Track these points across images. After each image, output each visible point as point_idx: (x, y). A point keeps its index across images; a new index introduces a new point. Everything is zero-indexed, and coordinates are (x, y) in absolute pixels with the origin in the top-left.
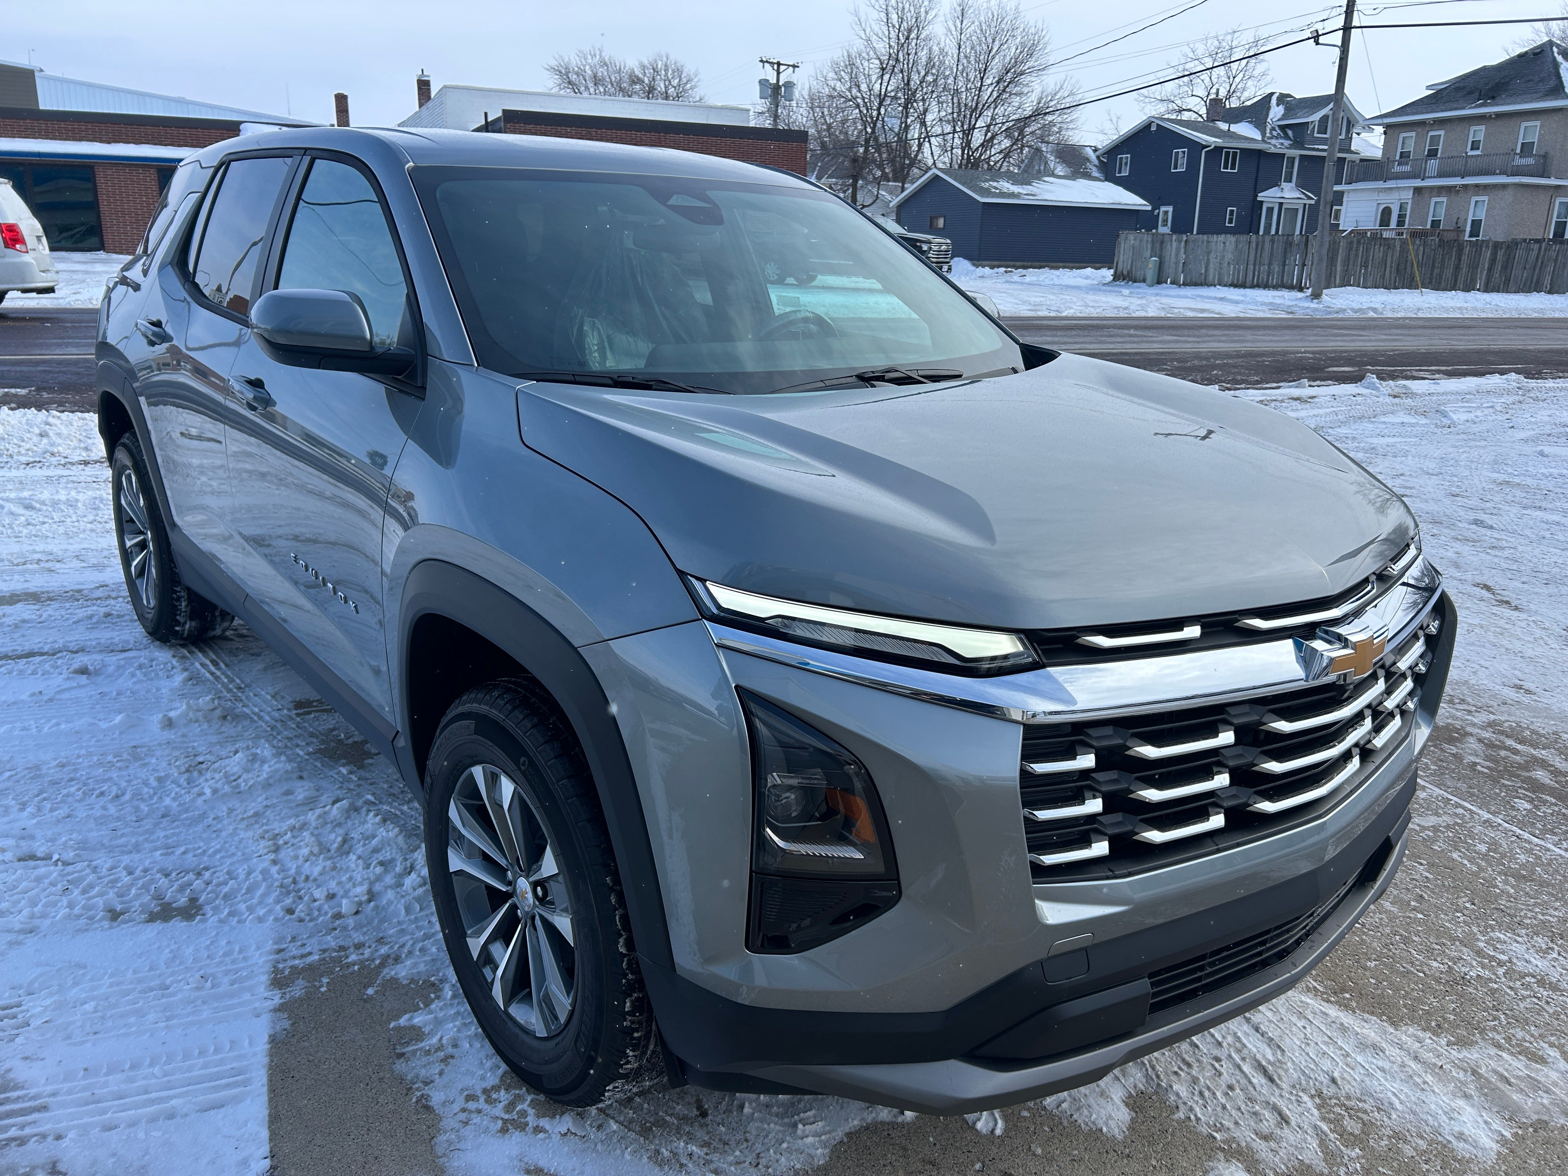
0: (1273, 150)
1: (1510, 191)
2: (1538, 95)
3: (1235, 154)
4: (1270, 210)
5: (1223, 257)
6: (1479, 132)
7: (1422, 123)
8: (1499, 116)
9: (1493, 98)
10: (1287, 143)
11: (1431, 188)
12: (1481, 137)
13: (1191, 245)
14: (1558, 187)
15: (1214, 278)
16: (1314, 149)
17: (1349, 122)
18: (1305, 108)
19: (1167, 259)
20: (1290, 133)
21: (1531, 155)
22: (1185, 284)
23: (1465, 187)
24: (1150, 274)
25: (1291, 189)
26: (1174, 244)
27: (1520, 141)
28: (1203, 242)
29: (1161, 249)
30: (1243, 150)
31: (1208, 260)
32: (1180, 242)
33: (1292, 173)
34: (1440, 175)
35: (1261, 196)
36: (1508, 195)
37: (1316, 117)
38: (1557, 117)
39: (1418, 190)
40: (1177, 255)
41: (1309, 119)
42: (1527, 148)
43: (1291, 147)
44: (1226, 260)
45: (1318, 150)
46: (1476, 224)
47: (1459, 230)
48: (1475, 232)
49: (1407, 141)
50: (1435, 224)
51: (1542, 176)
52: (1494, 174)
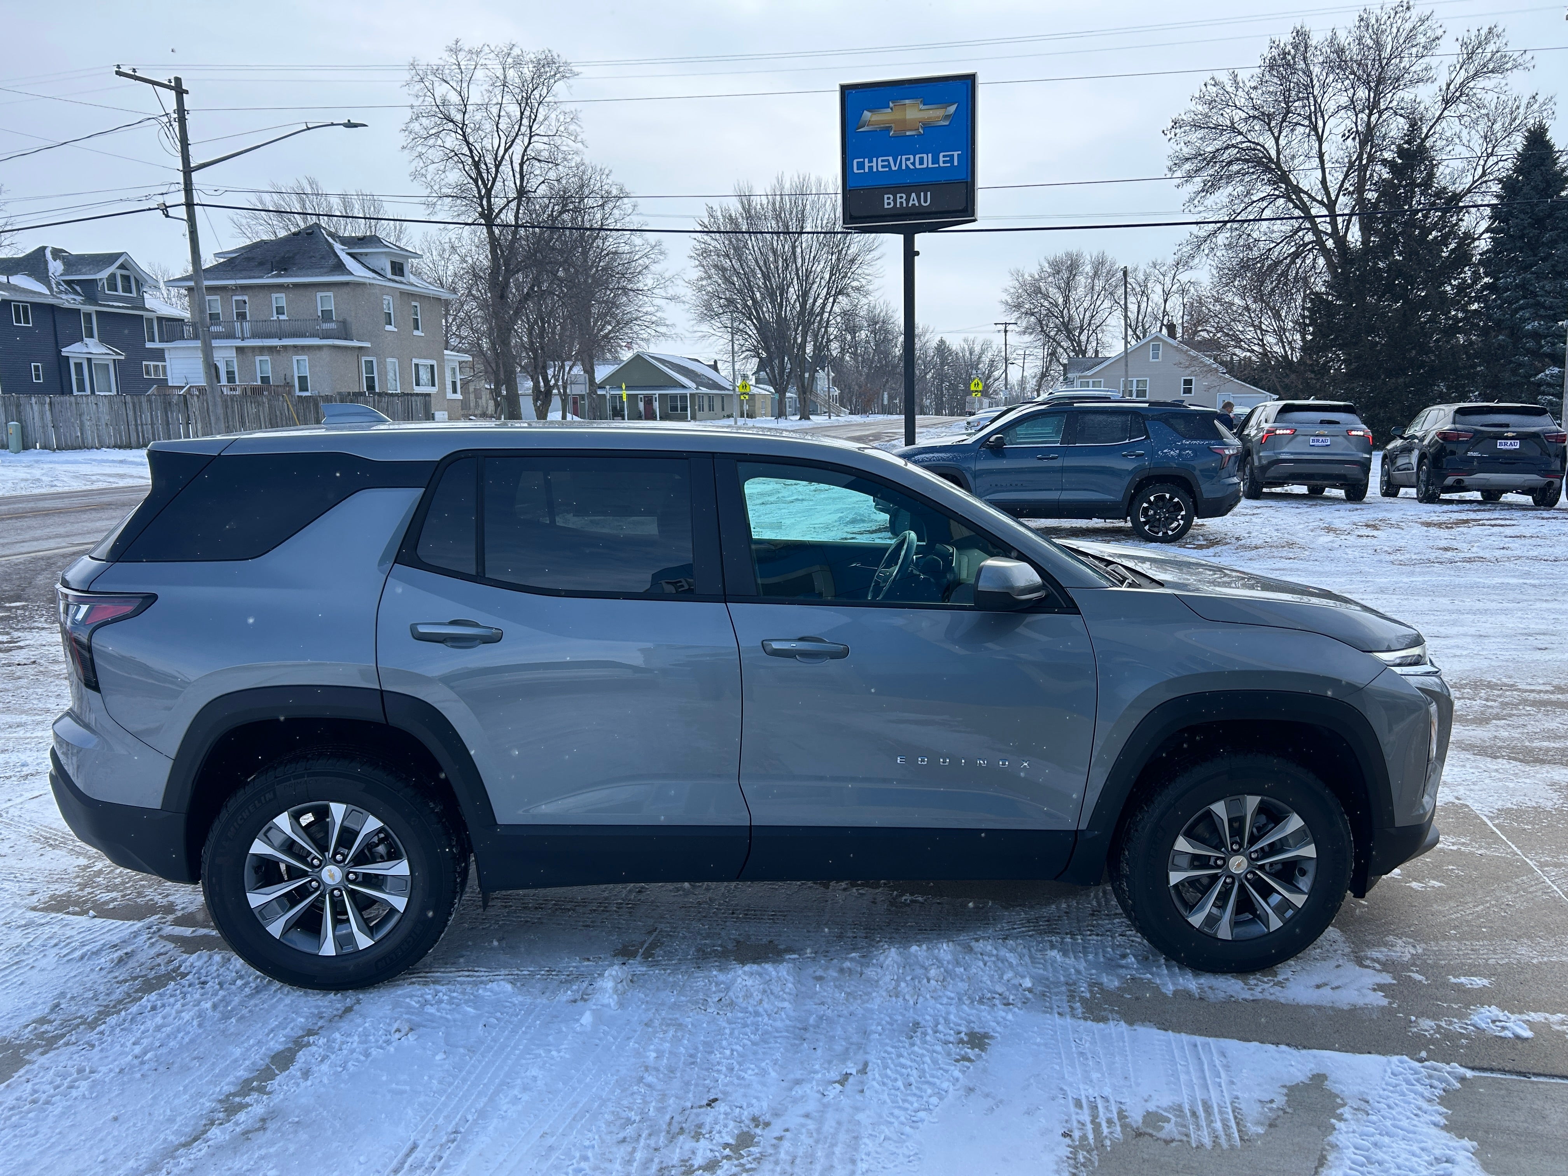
0: (67, 305)
1: (325, 351)
2: (325, 270)
3: (25, 309)
4: (79, 366)
5: (99, 419)
6: (280, 299)
7: (224, 288)
8: (296, 286)
9: (285, 270)
10: (79, 298)
11: (253, 348)
12: (283, 303)
13: (57, 408)
14: (361, 348)
15: (93, 440)
16: (109, 306)
17: (137, 281)
18: (89, 264)
19: (30, 422)
20: (78, 288)
21: (330, 320)
22: (60, 448)
23: (285, 347)
24: (14, 440)
25: (95, 345)
26: (36, 407)
27: (320, 309)
28: (71, 404)
29: (19, 413)
30: (33, 304)
31: (81, 421)
32: (43, 404)
33: (91, 328)
34: (254, 336)
35: (66, 351)
36: (325, 354)
37: (104, 274)
38: (346, 290)
39: (239, 350)
40: (42, 418)
41: (97, 276)
42: (327, 316)
43: (84, 303)
44: (103, 422)
45: (113, 306)
46: (303, 380)
47: (289, 385)
48: (304, 388)
49: (212, 304)
50: (265, 380)
51: (346, 339)
52: (306, 337)
